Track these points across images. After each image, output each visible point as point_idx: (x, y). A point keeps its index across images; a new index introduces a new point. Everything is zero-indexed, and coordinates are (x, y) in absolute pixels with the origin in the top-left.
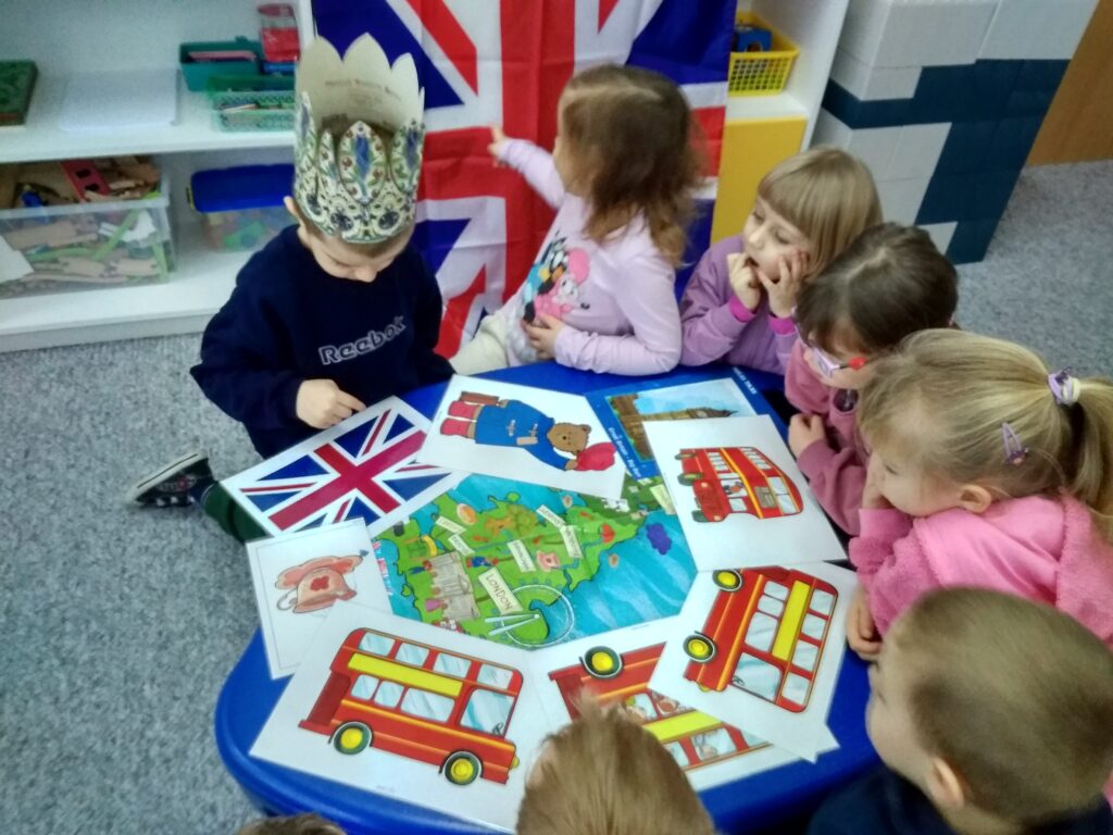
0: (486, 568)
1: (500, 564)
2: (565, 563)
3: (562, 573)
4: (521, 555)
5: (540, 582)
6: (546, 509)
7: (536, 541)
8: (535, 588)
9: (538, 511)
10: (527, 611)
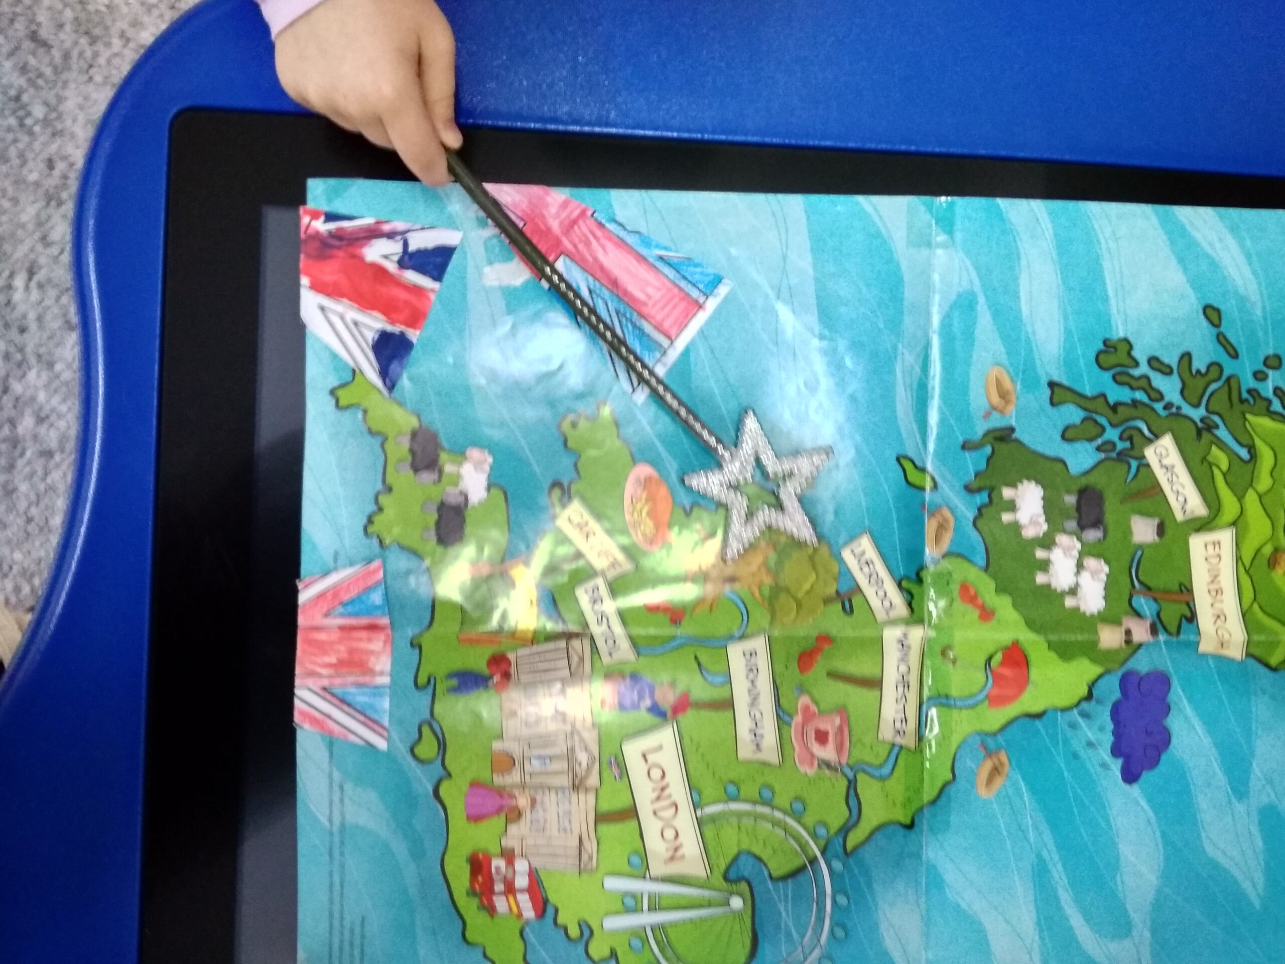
0: (657, 720)
1: (689, 718)
2: (861, 754)
3: (842, 785)
4: (754, 701)
5: (777, 801)
6: (871, 553)
7: (806, 659)
8: (757, 817)
9: (847, 555)
10: (718, 880)
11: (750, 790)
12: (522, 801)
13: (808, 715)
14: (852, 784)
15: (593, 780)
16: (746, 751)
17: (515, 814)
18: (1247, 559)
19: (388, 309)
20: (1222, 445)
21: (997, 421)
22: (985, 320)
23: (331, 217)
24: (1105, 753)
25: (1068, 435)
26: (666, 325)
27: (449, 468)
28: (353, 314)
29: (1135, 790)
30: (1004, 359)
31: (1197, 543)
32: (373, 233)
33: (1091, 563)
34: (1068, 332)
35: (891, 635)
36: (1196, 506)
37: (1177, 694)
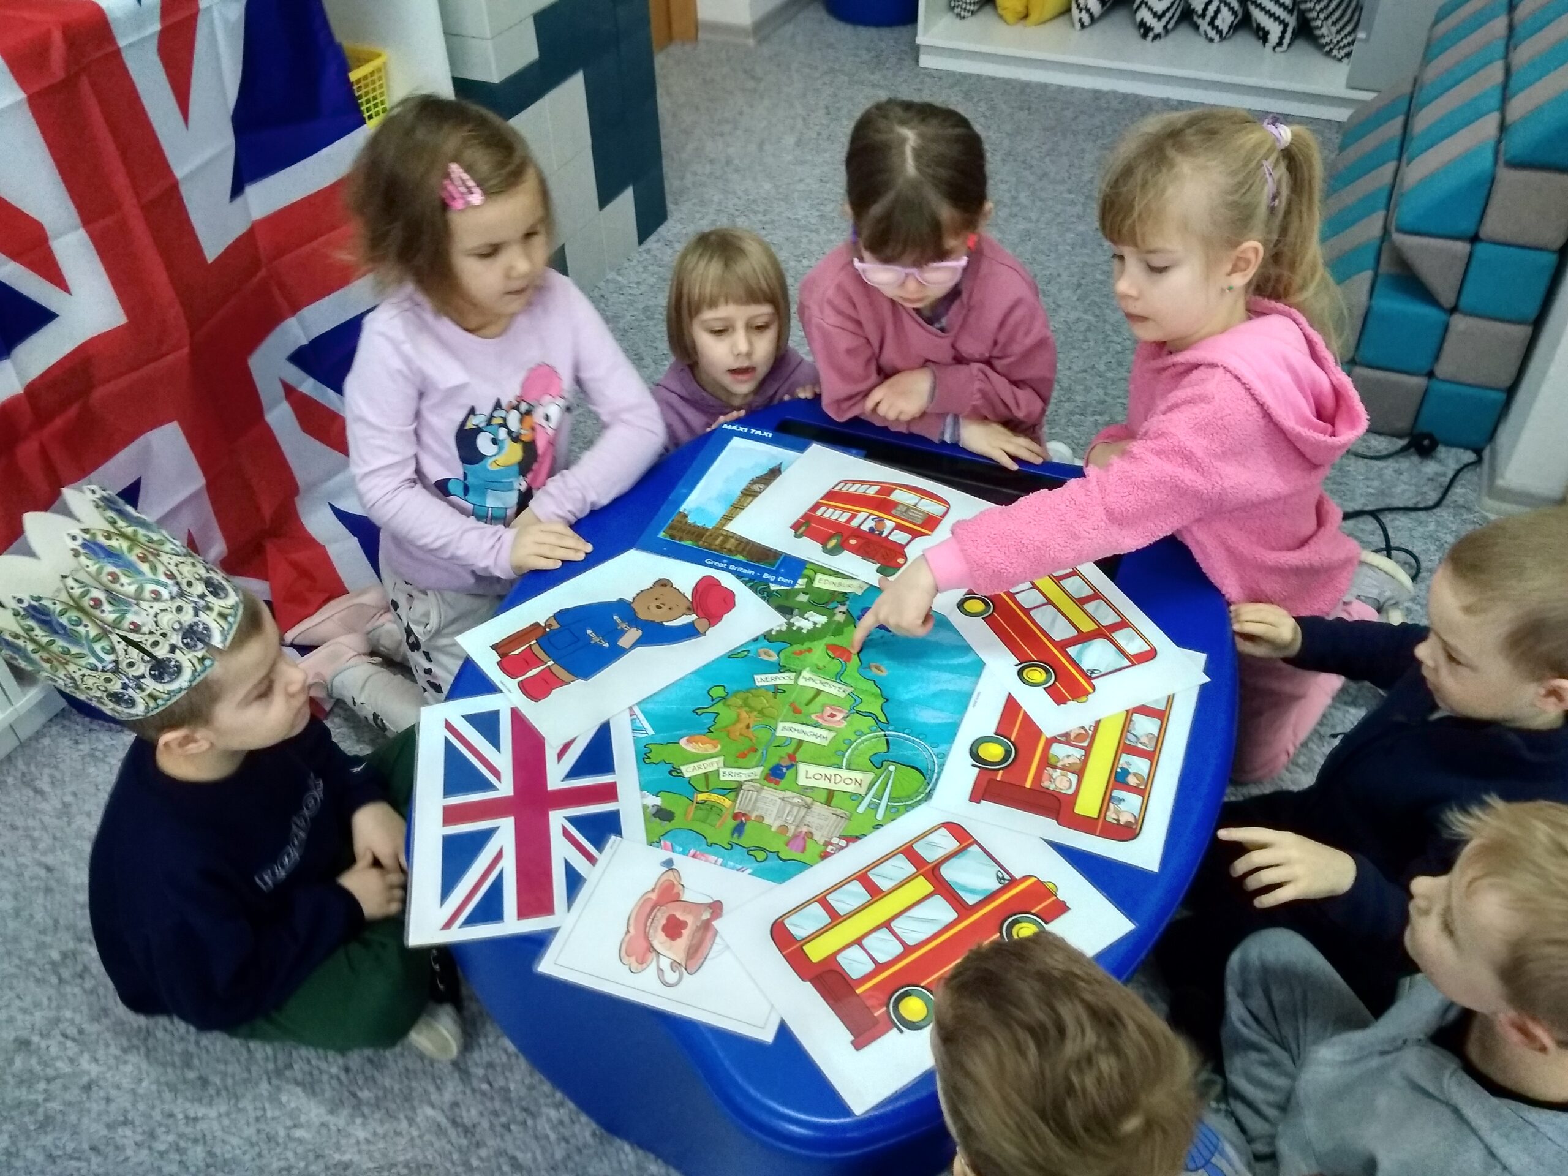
0: (793, 769)
1: (798, 756)
2: (847, 705)
3: (856, 716)
4: (804, 733)
5: (852, 739)
6: (763, 677)
7: (797, 711)
8: (856, 748)
9: (758, 684)
10: (878, 771)
11: (843, 746)
12: (804, 829)
13: (821, 717)
14: (857, 712)
15: (809, 800)
16: (825, 743)
17: (810, 833)
31: (818, 585)
35: (801, 682)
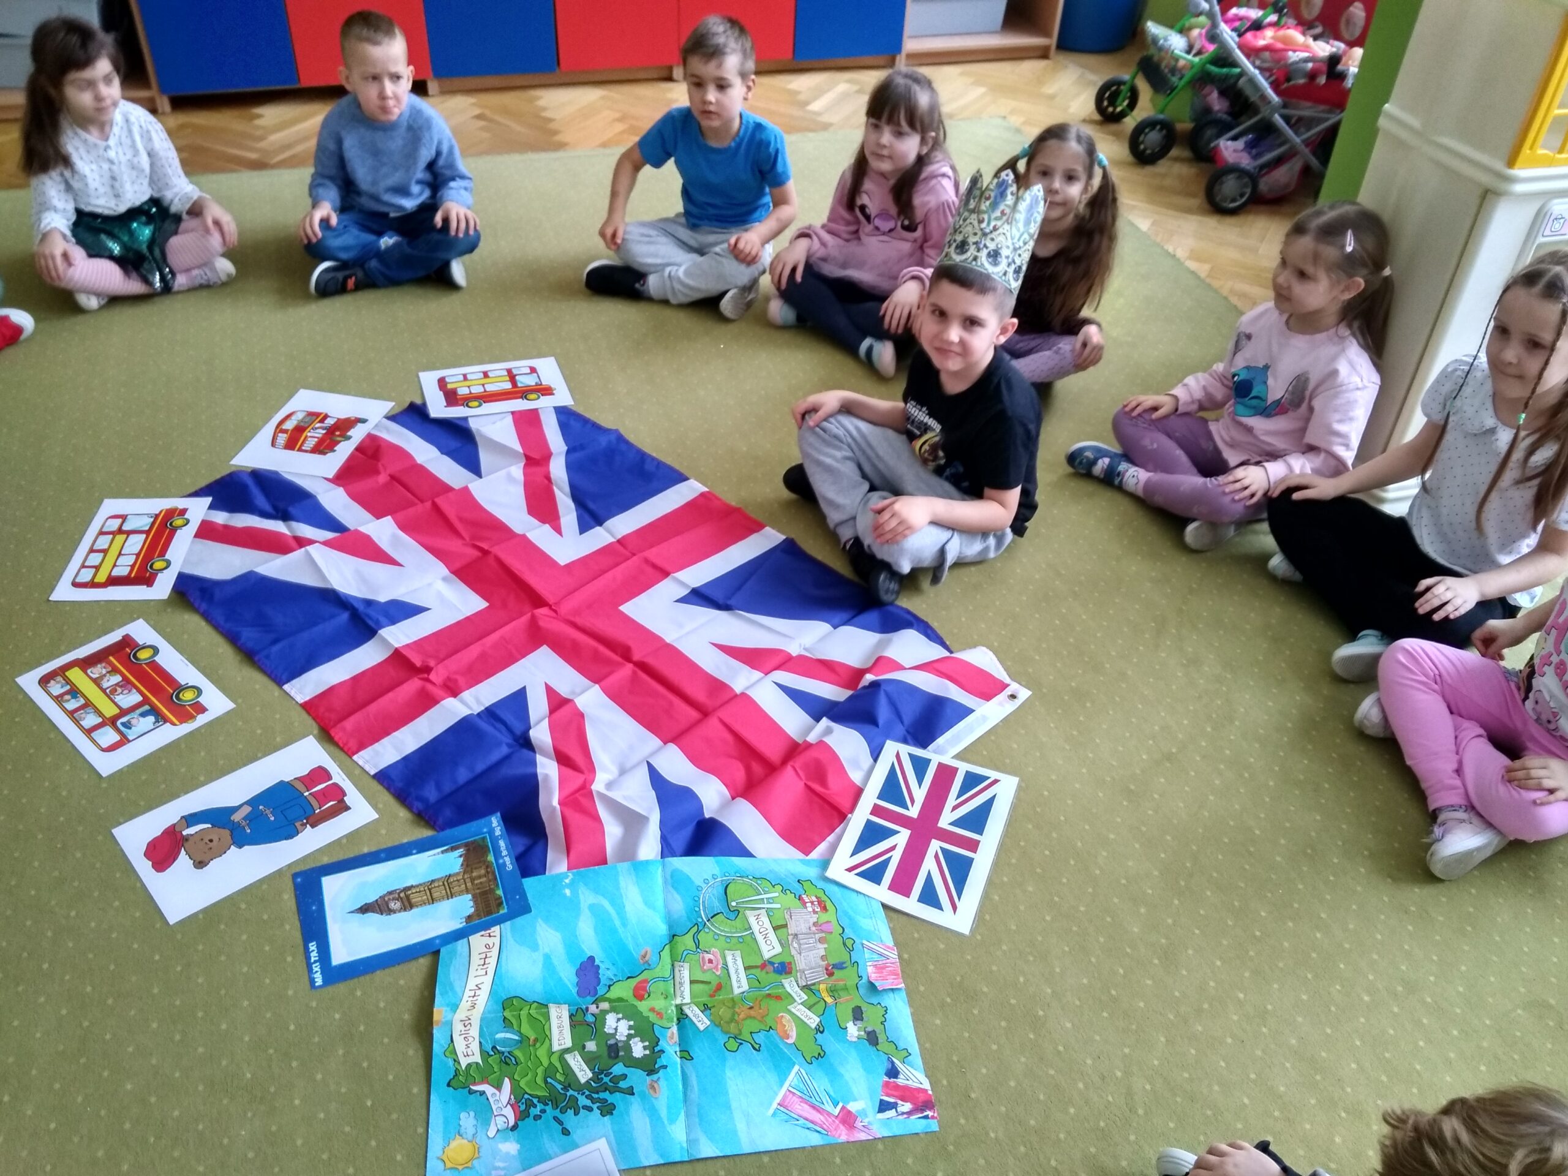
0: (773, 960)
1: (759, 962)
2: (695, 957)
3: (701, 946)
4: (737, 971)
5: (724, 938)
6: (699, 1025)
7: (719, 987)
8: (730, 932)
10: (741, 910)
11: (734, 941)
12: (814, 929)
14: (698, 947)
17: (815, 924)
18: (547, 1040)
19: (897, 1087)
20: (560, 1082)
21: (655, 1077)
22: (664, 1113)
23: (926, 1117)
24: (602, 966)
25: (624, 1077)
26: (791, 1095)
27: (863, 1033)
28: (910, 1083)
29: (589, 954)
30: (654, 1101)
31: (569, 1043)
32: (910, 1113)
33: (612, 1031)
34: (628, 1115)
35: (688, 999)
36: (569, 1058)
37: (574, 990)
